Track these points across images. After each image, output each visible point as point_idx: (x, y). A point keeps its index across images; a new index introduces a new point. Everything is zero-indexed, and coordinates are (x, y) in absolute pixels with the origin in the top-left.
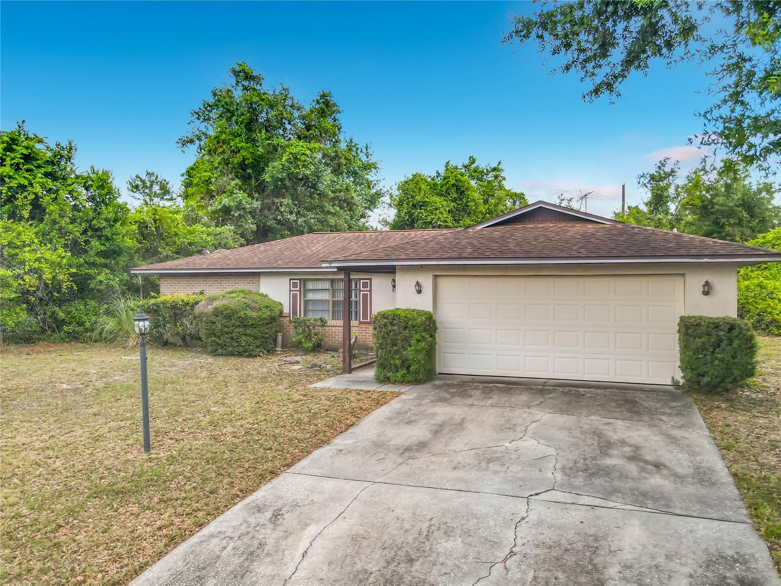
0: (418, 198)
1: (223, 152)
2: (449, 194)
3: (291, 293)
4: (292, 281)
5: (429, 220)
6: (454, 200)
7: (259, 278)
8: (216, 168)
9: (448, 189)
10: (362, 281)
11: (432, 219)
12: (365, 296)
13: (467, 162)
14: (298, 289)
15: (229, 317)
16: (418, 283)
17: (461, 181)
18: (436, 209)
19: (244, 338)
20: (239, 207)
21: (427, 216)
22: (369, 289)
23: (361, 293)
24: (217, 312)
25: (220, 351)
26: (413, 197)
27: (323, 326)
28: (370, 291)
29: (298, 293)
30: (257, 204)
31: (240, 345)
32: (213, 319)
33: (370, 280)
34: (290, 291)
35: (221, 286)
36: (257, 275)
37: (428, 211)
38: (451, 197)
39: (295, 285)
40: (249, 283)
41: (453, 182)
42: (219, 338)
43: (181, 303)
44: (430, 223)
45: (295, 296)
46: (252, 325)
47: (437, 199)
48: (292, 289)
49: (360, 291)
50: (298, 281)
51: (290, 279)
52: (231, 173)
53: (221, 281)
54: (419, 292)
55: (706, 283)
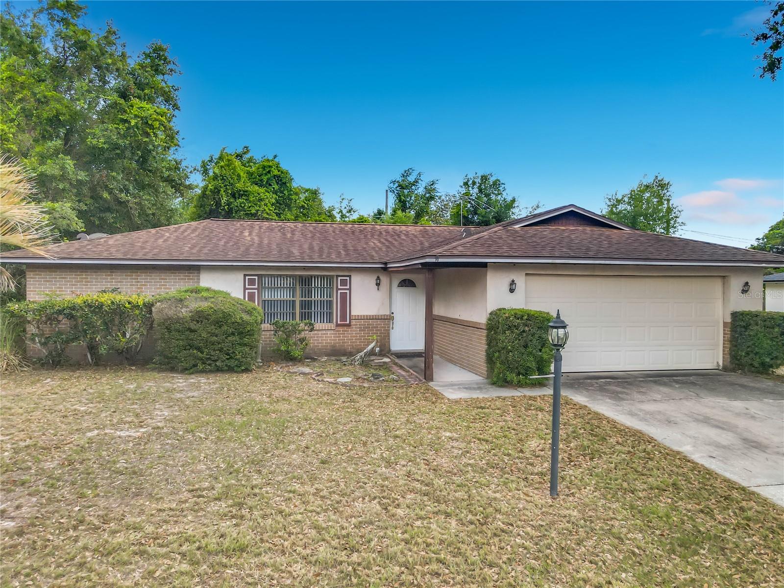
0: (239, 186)
2: (270, 185)
3: (247, 291)
4: (247, 277)
5: (253, 211)
6: (275, 192)
7: (199, 273)
9: (268, 179)
10: (339, 278)
11: (257, 211)
12: (344, 296)
14: (256, 287)
15: (218, 323)
16: (513, 281)
17: (282, 172)
18: (261, 200)
19: (239, 348)
21: (250, 207)
22: (348, 287)
23: (339, 291)
25: (200, 367)
26: (232, 184)
27: (312, 330)
28: (350, 289)
29: (256, 291)
30: (82, 175)
31: (231, 358)
33: (350, 276)
34: (245, 289)
35: (138, 282)
36: (197, 269)
37: (250, 202)
38: (274, 188)
39: (252, 282)
40: (182, 279)
41: (276, 172)
42: (199, 349)
43: (127, 305)
44: (252, 215)
45: (251, 296)
46: (249, 331)
47: (256, 188)
48: (247, 287)
49: (338, 289)
50: (256, 277)
51: (245, 275)
52: (34, 129)
54: (512, 291)
55: (747, 284)
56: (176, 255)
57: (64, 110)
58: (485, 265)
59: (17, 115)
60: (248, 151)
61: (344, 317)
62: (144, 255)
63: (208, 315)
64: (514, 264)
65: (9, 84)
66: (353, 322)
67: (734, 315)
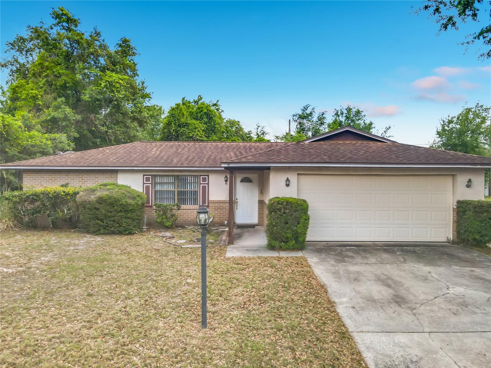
0: (183, 120)
1: (47, 76)
2: (203, 119)
3: (145, 185)
4: (145, 177)
5: (191, 135)
6: (206, 123)
7: (117, 174)
8: (41, 88)
9: (201, 115)
10: (201, 177)
11: (193, 135)
12: (204, 188)
13: (196, 99)
14: (150, 182)
15: (112, 205)
16: (288, 179)
17: (210, 111)
18: (195, 128)
19: (124, 220)
20: (66, 118)
21: (189, 133)
22: (207, 182)
23: (201, 185)
24: (101, 200)
25: (102, 231)
26: (178, 119)
27: (179, 209)
28: (208, 184)
29: (150, 185)
30: (79, 117)
31: (121, 226)
32: (97, 206)
33: (208, 176)
34: (144, 183)
35: (83, 179)
36: (116, 172)
37: (189, 130)
38: (204, 121)
39: (148, 180)
40: (107, 178)
41: (205, 111)
42: (102, 220)
43: (62, 193)
44: (191, 137)
45: (148, 188)
46: (131, 210)
47: (194, 121)
48: (145, 182)
49: (200, 184)
50: (150, 177)
51: (144, 175)
52: (54, 92)
53: (83, 176)
54: (288, 185)
55: (470, 181)
56: (103, 163)
57: (69, 80)
58: (269, 168)
59: (44, 84)
60: (201, 98)
61: (204, 202)
62: (84, 164)
63: (106, 200)
64: (290, 167)
65: (39, 67)
66: (211, 205)
67: (459, 202)
